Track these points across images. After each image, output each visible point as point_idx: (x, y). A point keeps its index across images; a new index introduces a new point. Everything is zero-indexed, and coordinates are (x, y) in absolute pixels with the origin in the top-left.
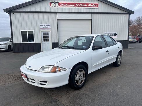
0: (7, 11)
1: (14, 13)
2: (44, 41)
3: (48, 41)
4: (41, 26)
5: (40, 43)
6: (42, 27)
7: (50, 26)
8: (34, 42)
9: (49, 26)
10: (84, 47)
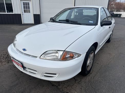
2: (25, 12)
3: (29, 12)
5: (21, 14)
8: (14, 13)
10: (91, 22)
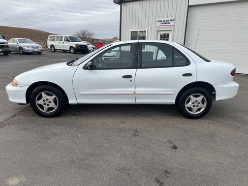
0: (117, 2)
1: (125, 4)
4: (158, 21)
5: (153, 52)
6: (159, 24)
7: (173, 20)
8: (145, 51)
9: (171, 20)
